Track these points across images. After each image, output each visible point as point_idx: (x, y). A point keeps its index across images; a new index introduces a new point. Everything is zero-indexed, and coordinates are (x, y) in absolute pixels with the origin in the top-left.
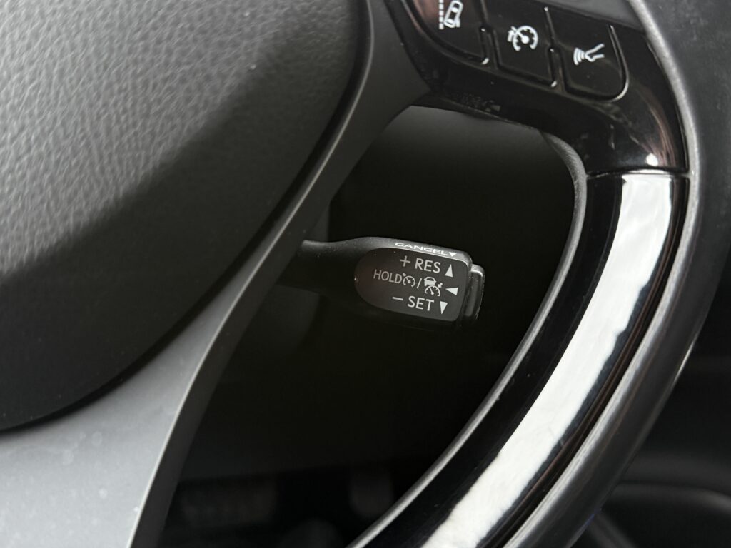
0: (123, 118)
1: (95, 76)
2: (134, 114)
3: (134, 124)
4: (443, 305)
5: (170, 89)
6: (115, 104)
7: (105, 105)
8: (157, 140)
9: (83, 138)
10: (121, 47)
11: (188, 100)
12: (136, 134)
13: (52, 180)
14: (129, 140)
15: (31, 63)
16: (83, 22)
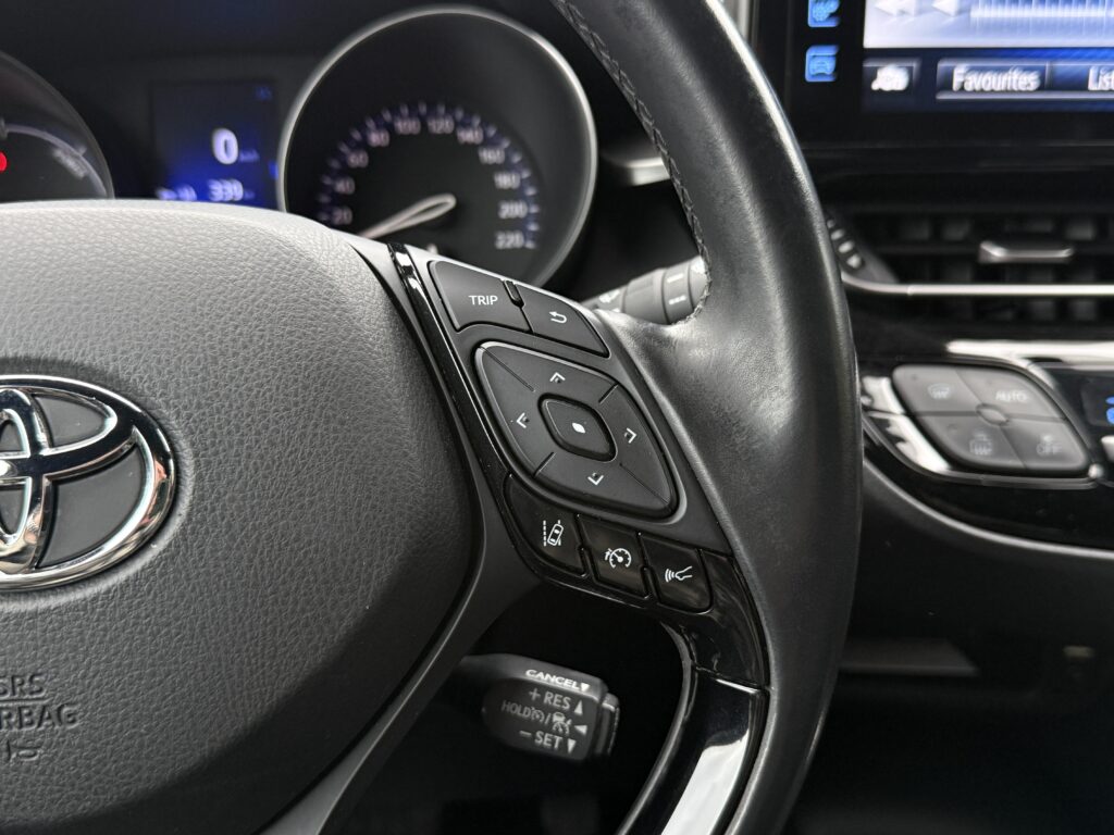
0: (253, 661)
1: (231, 627)
2: (263, 657)
3: (263, 665)
4: (571, 744)
5: (296, 633)
6: (247, 650)
7: (239, 651)
8: (281, 676)
9: (219, 680)
10: (254, 601)
11: (310, 641)
12: (263, 673)
13: (192, 715)
14: (258, 678)
15: (177, 619)
16: (222, 581)
